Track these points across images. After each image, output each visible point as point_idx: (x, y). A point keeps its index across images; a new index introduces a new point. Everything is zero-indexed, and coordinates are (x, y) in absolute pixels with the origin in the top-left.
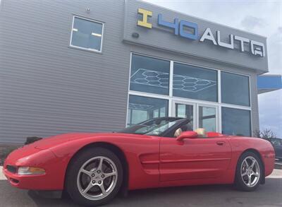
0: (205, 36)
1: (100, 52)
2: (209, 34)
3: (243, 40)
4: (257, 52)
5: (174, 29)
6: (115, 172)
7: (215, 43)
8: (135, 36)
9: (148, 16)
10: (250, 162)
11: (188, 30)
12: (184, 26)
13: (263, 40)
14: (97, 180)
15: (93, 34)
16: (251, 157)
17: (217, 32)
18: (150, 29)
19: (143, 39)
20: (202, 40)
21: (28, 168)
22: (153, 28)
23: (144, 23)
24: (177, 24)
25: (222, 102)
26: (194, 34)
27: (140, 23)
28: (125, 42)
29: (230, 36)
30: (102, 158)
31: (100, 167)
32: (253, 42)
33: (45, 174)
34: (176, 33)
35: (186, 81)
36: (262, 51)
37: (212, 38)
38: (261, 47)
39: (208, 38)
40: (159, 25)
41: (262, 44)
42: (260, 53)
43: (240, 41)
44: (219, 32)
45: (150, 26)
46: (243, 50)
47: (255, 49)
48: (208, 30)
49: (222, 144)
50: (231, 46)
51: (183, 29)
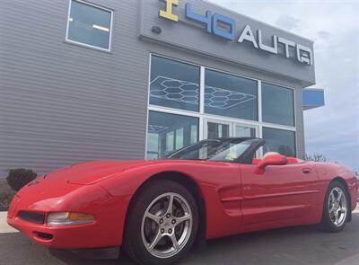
0: (244, 37)
1: (109, 50)
2: (248, 34)
3: (288, 43)
4: (303, 59)
5: (206, 24)
6: (188, 215)
7: (256, 46)
8: (156, 31)
9: (173, 5)
10: (336, 194)
11: (223, 27)
12: (218, 21)
13: (310, 44)
14: (167, 228)
15: (94, 26)
16: (336, 189)
17: (257, 32)
18: (175, 22)
19: (167, 36)
20: (240, 40)
21: (67, 215)
22: (180, 22)
23: (168, 14)
24: (210, 18)
25: (263, 121)
26: (231, 32)
27: (162, 13)
28: (142, 39)
29: (273, 37)
30: (172, 195)
31: (170, 209)
32: (299, 47)
33: (95, 222)
34: (209, 30)
35: (216, 94)
36: (309, 58)
37: (251, 38)
38: (308, 53)
39: (248, 38)
40: (187, 18)
41: (308, 50)
42: (307, 60)
43: (284, 45)
44: (260, 32)
45: (175, 18)
46: (288, 56)
47: (301, 56)
48: (248, 28)
49: (308, 172)
50: (275, 50)
51: (218, 25)
